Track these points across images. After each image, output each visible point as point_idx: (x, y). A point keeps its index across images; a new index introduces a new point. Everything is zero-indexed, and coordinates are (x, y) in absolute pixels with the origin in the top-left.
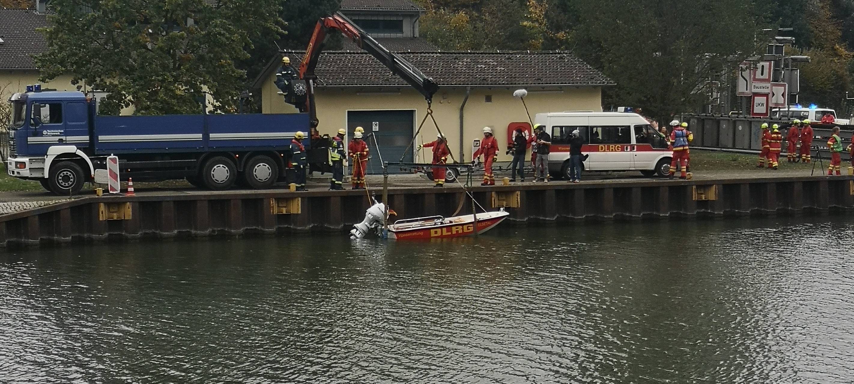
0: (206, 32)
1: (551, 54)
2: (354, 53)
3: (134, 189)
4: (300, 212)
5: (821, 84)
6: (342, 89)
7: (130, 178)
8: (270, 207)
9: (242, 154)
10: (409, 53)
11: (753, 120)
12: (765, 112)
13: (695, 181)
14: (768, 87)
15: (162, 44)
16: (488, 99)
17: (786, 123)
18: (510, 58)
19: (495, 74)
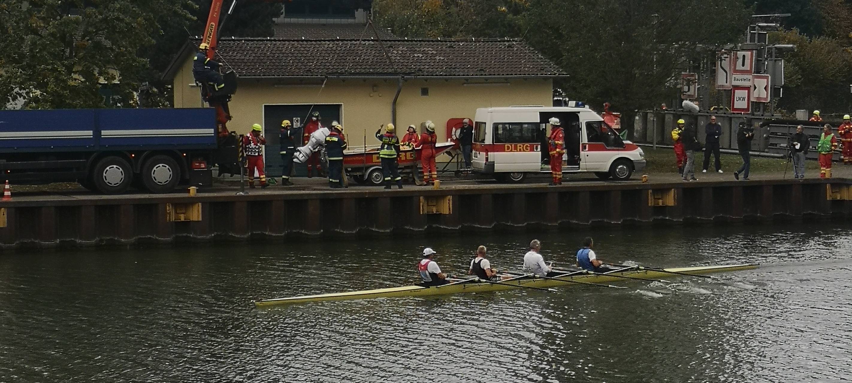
0: (104, 16)
1: (499, 41)
2: (275, 40)
3: (11, 193)
4: (200, 219)
5: (832, 76)
6: (258, 80)
7: (7, 181)
8: (165, 213)
9: (138, 153)
10: (338, 40)
11: (733, 115)
12: (746, 107)
13: (651, 185)
14: (750, 80)
15: (55, 30)
16: (425, 92)
17: (768, 119)
18: (452, 47)
19: (433, 64)
